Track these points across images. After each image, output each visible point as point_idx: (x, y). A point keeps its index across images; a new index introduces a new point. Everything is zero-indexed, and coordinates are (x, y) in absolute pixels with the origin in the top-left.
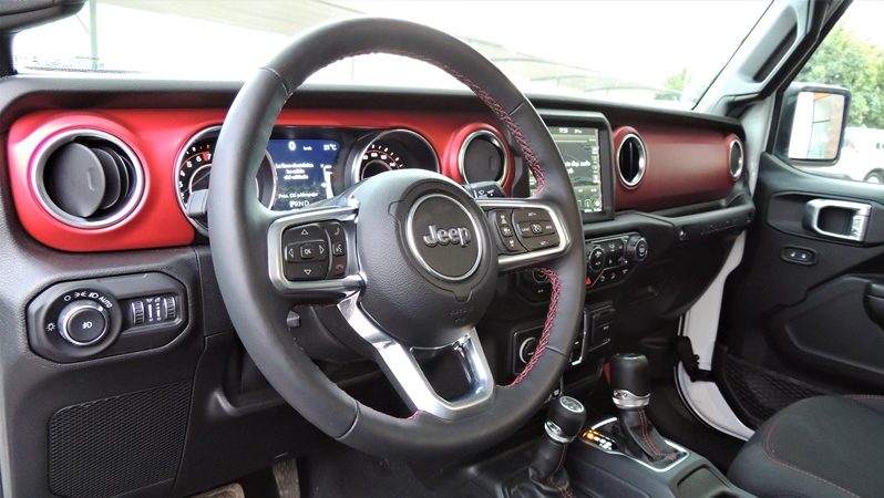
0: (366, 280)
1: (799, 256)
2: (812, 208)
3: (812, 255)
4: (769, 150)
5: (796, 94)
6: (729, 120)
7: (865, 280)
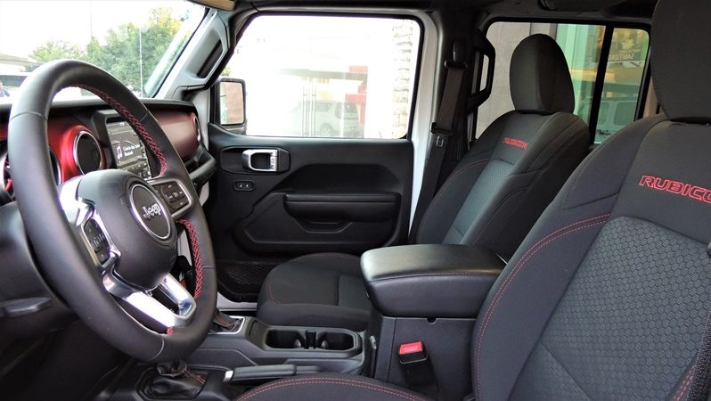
0: (119, 254)
1: (244, 186)
2: (246, 156)
3: (252, 184)
4: (211, 120)
5: (218, 83)
6: (185, 103)
7: (283, 194)
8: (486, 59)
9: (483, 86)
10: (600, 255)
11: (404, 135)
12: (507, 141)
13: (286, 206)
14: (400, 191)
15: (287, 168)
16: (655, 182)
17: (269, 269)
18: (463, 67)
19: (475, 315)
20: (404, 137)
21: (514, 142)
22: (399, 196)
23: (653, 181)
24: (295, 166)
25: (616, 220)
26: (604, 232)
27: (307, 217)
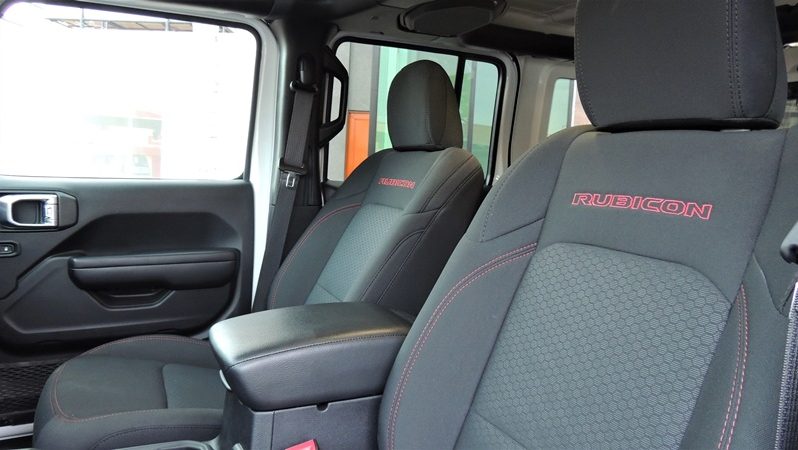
2: (4, 204)
3: (14, 247)
7: (68, 258)
8: (337, 84)
9: (335, 115)
10: (537, 292)
11: (239, 175)
12: (384, 181)
13: (73, 276)
14: (238, 245)
15: (73, 222)
16: (593, 199)
17: (49, 370)
18: (313, 91)
19: (380, 391)
20: (241, 178)
21: (395, 182)
22: (237, 252)
23: (589, 198)
24: (85, 218)
25: (549, 248)
26: (535, 264)
27: (105, 289)
